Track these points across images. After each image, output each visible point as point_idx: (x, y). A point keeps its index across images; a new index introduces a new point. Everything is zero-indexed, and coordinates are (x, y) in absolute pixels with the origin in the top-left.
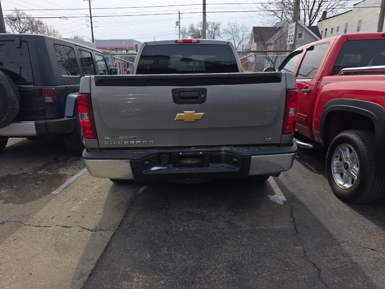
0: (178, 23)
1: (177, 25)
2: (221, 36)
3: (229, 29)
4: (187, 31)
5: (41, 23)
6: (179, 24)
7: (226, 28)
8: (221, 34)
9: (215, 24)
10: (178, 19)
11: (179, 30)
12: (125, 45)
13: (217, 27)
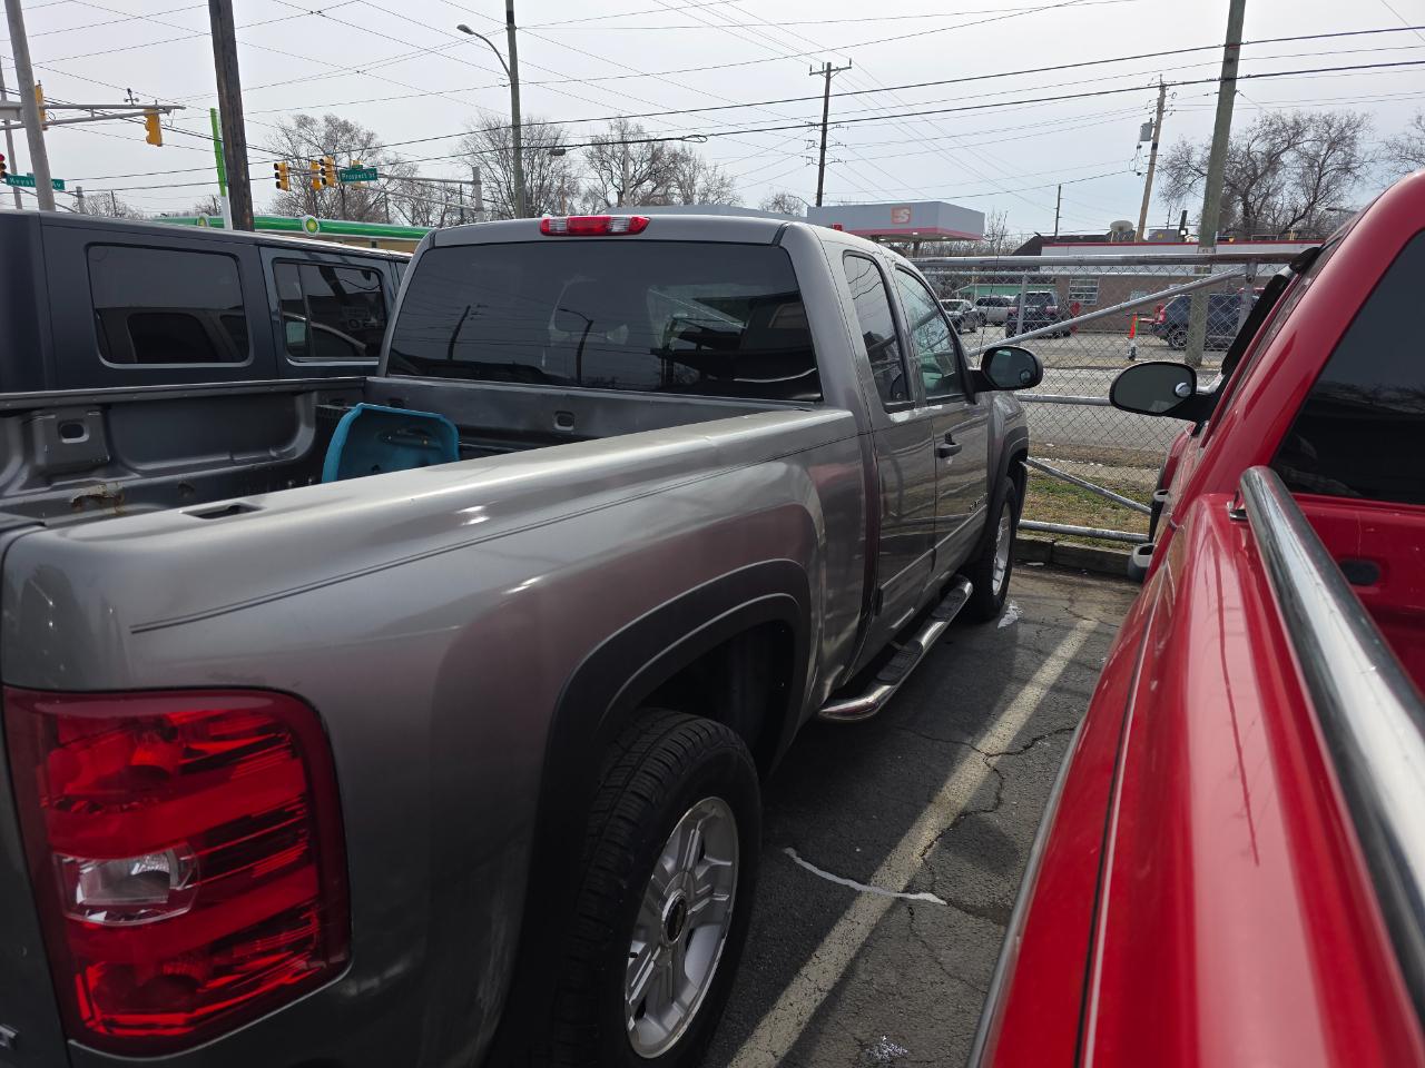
0: (1150, 132)
1: (1145, 137)
2: (1357, 172)
3: (1415, 143)
4: (1196, 159)
5: (686, 159)
6: (1157, 134)
7: (1403, 140)
8: (1362, 164)
9: (1336, 125)
10: (1154, 116)
11: (1153, 156)
12: (908, 221)
13: (1343, 139)
